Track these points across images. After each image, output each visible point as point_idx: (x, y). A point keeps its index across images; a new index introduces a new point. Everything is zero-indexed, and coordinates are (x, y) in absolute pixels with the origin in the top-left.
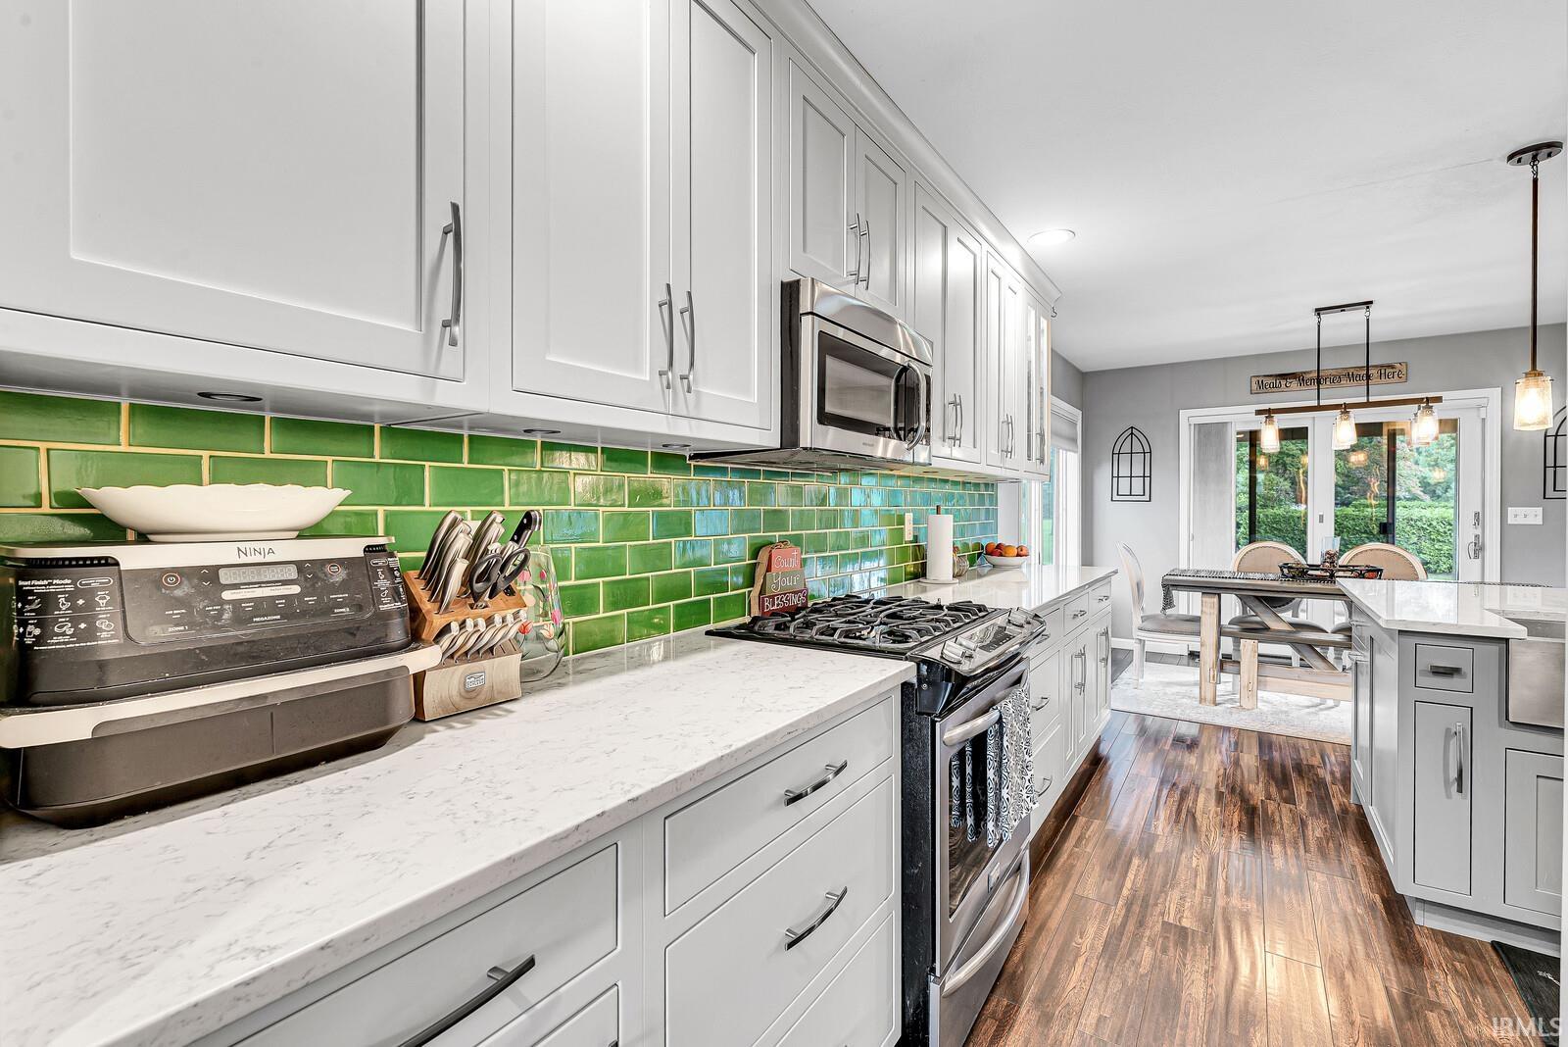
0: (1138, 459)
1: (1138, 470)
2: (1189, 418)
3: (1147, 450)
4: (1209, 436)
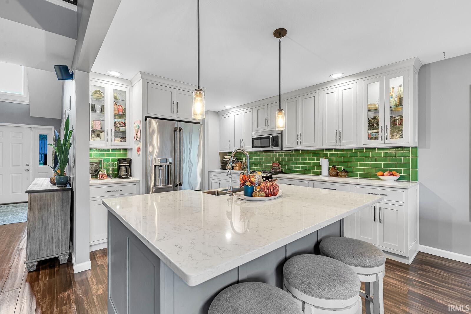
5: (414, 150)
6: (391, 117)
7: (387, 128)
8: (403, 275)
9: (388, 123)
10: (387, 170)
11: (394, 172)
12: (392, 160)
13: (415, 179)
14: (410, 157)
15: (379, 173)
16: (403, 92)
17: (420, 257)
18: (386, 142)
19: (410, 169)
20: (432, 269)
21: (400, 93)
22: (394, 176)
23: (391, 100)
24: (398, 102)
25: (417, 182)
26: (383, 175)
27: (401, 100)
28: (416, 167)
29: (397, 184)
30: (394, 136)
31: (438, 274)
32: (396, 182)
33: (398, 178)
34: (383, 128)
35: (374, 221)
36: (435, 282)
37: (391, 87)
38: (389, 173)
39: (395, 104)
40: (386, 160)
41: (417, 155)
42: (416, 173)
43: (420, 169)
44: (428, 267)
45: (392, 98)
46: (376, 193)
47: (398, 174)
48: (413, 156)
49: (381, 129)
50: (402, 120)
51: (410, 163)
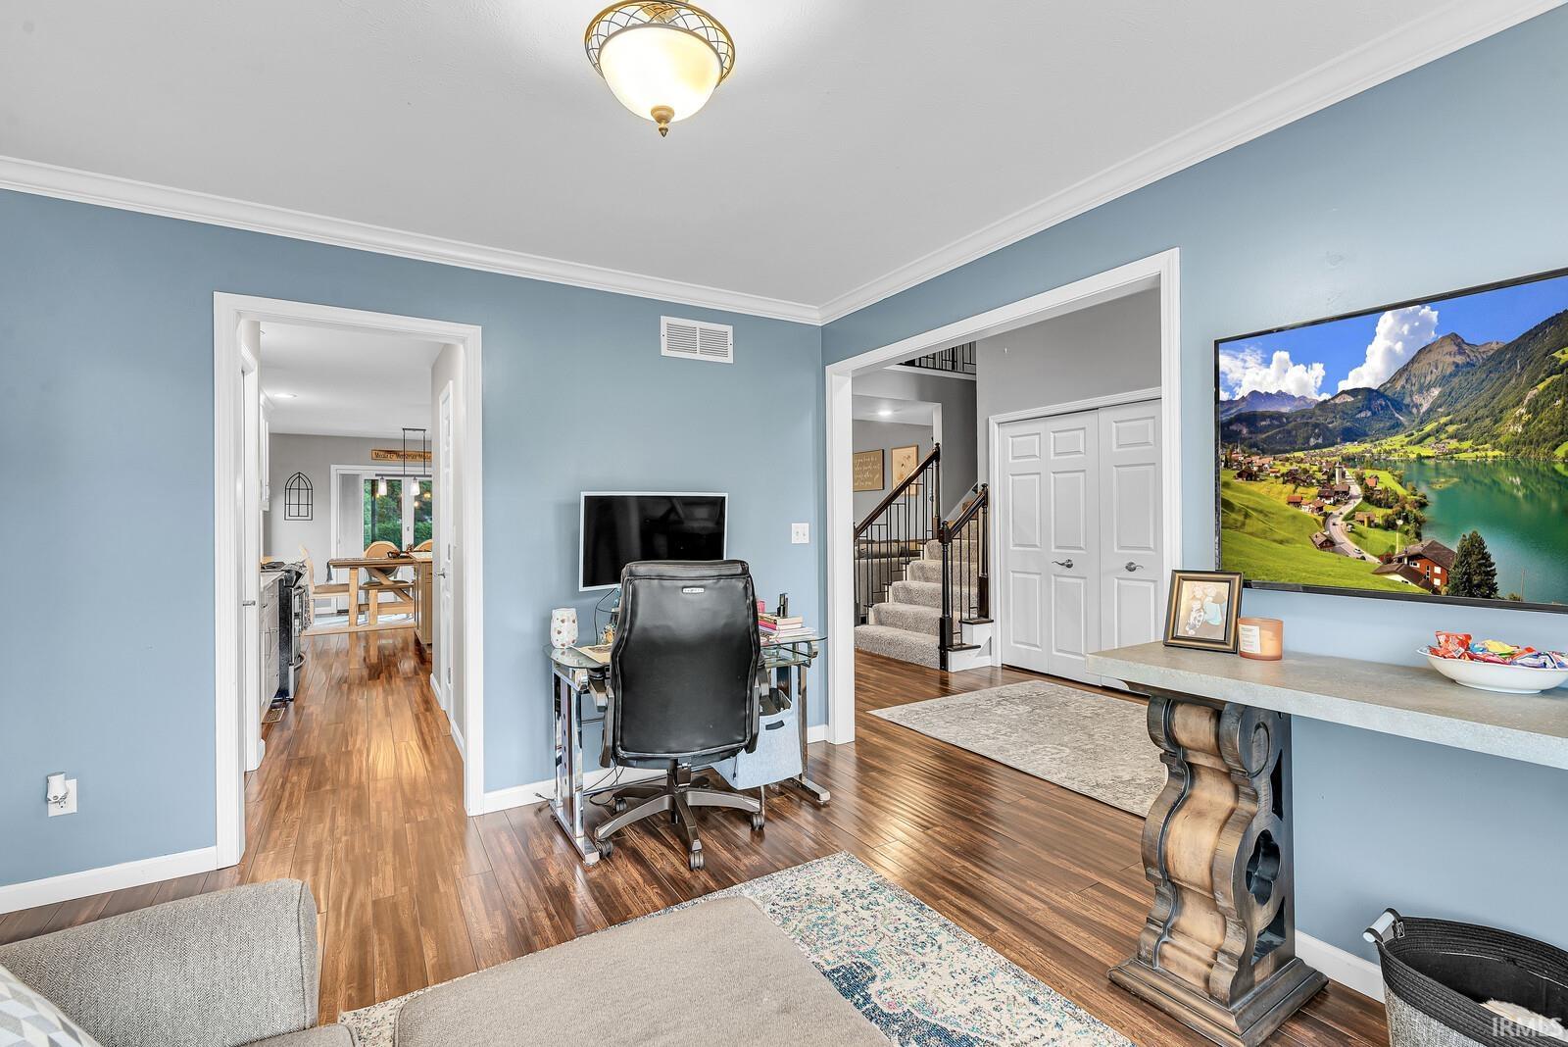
0: (303, 493)
1: (303, 500)
2: (337, 470)
3: (309, 487)
4: (348, 481)
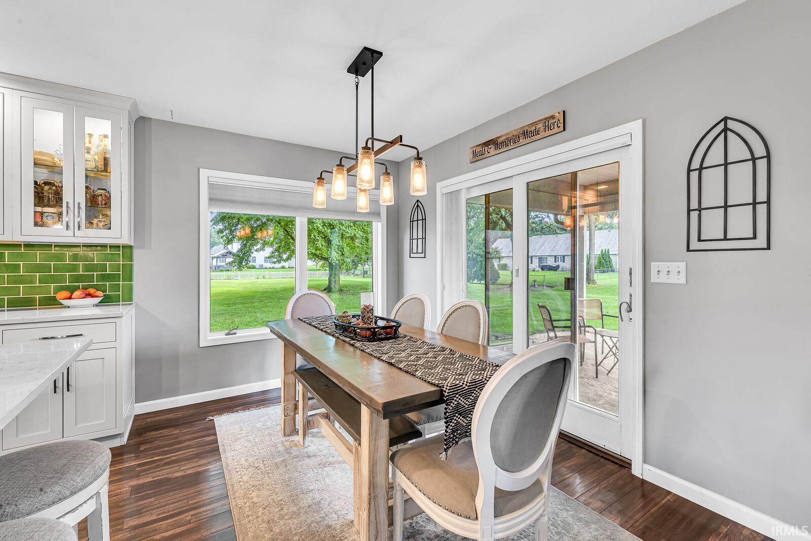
0: (421, 225)
1: (420, 233)
5: (128, 251)
6: (87, 187)
7: (79, 208)
8: (118, 468)
9: (81, 198)
10: (77, 288)
11: (92, 291)
12: (87, 268)
13: (129, 299)
14: (121, 263)
15: (60, 295)
16: (110, 150)
17: (138, 423)
18: (77, 233)
19: (121, 283)
20: (159, 434)
21: (104, 149)
22: (93, 297)
23: (88, 156)
24: (101, 165)
25: (131, 304)
26: (70, 298)
27: (106, 161)
28: (131, 279)
29: (98, 312)
30: (92, 223)
31: (167, 436)
32: (95, 307)
33: (99, 299)
34: (71, 205)
35: (55, 392)
36: (164, 451)
37: (87, 132)
38: (83, 292)
39: (94, 166)
40: (74, 268)
41: (131, 259)
42: (130, 289)
43: (135, 283)
44: (152, 433)
45: (88, 153)
46: (55, 336)
47: (100, 293)
48: (125, 260)
49: (68, 207)
50: (109, 198)
51: (121, 273)
